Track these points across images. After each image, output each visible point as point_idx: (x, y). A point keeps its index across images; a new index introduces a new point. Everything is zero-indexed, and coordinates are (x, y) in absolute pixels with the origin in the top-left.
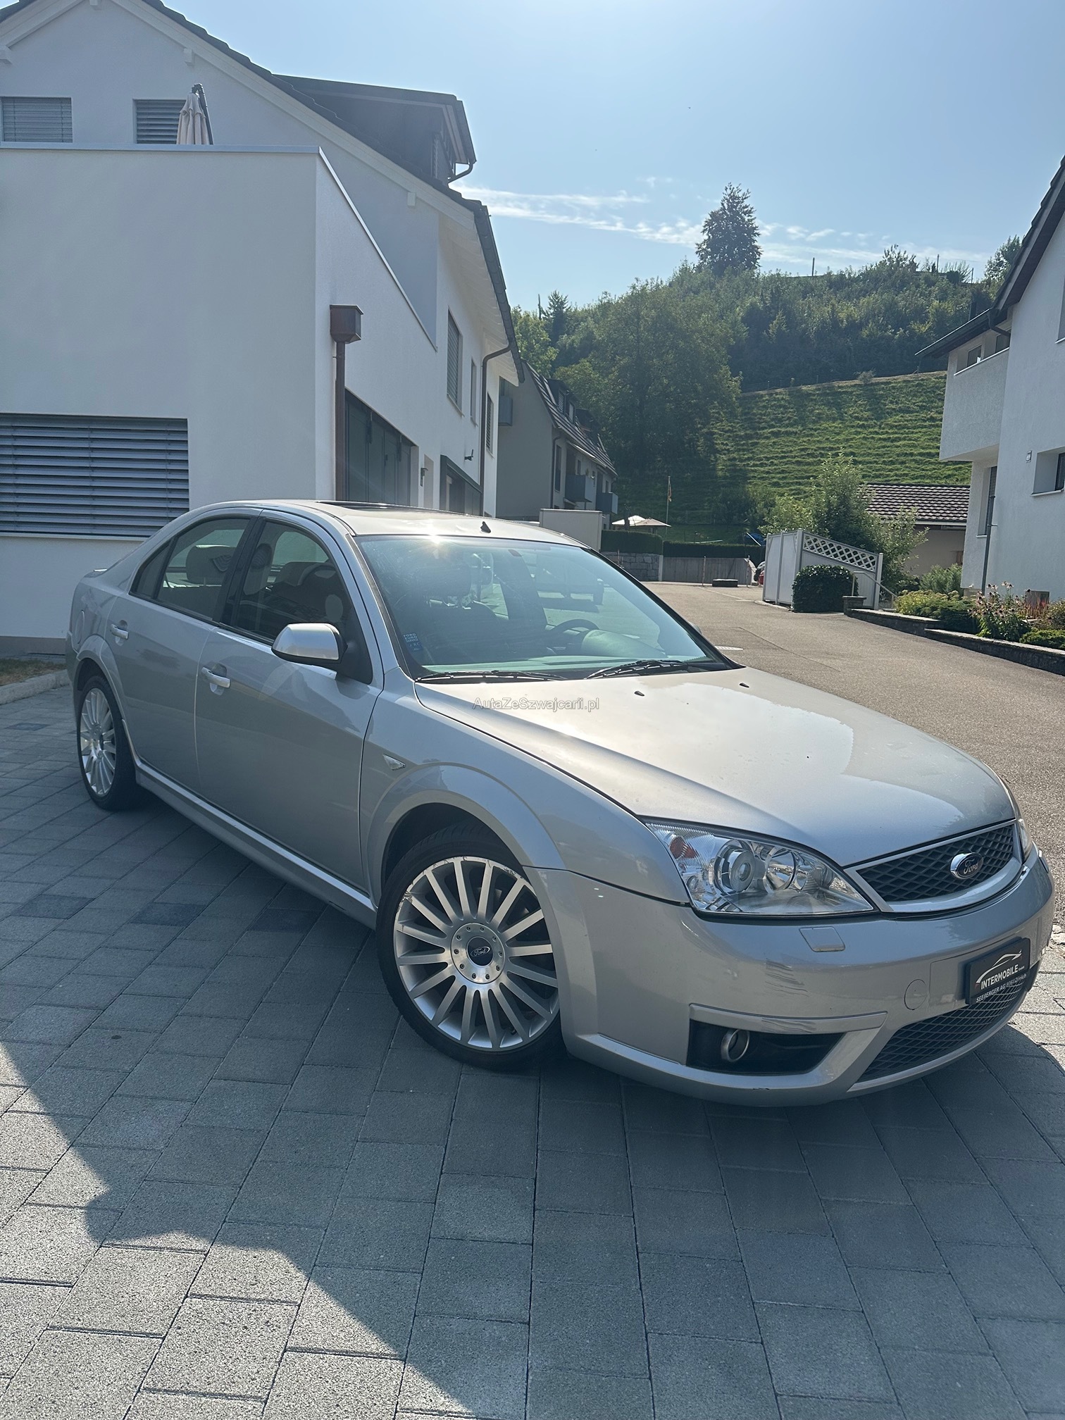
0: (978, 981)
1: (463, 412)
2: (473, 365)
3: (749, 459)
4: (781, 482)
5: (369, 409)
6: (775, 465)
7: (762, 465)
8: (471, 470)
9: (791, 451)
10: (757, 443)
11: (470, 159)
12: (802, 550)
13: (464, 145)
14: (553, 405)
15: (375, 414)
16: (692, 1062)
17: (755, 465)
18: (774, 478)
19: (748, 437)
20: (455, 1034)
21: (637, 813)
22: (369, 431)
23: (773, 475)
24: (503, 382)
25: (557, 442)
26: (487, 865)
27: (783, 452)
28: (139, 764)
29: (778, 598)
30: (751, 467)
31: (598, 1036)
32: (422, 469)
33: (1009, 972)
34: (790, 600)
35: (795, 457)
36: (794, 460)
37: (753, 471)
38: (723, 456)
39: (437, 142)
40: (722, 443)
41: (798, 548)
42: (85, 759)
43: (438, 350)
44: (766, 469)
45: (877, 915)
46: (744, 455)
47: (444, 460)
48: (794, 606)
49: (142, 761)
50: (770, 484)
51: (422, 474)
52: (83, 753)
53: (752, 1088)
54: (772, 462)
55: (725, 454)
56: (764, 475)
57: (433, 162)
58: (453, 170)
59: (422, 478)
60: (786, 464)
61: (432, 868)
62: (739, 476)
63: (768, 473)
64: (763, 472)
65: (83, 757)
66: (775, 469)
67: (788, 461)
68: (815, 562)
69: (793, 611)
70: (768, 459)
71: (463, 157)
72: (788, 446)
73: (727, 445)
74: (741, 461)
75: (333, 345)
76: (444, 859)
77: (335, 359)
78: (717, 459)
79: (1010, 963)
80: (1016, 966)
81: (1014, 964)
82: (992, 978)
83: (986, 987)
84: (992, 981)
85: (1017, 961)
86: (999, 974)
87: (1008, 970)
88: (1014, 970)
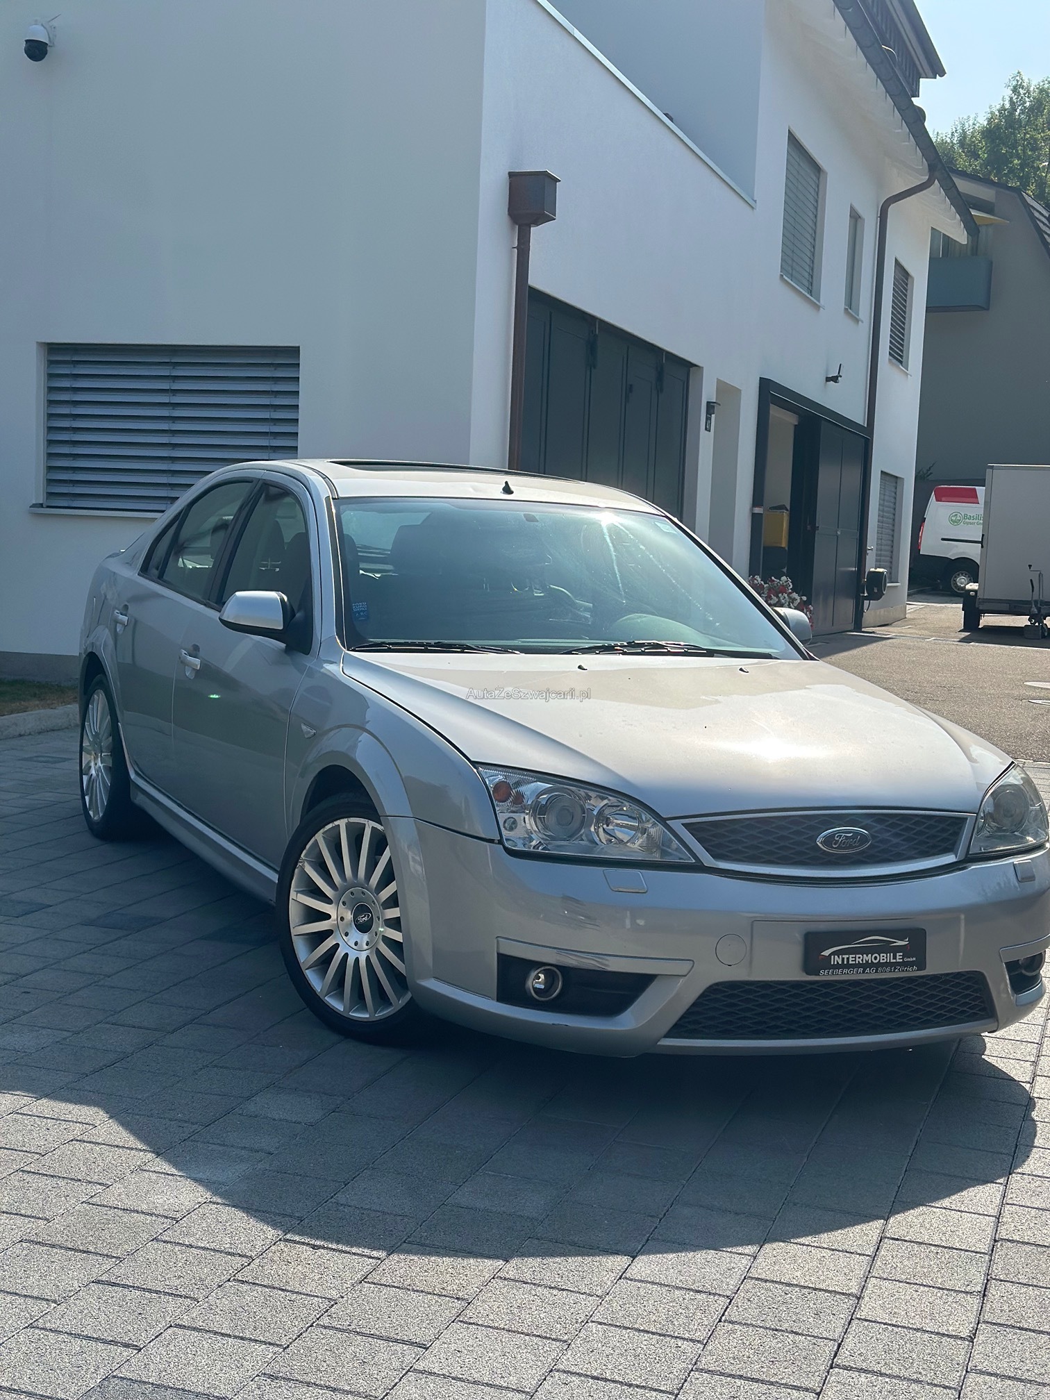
0: (826, 953)
1: (821, 303)
2: (855, 217)
5: (593, 318)
15: (602, 321)
16: (501, 998)
20: (338, 1006)
21: (472, 760)
22: (592, 347)
26: (367, 826)
28: (133, 776)
31: (433, 980)
32: (709, 403)
33: (883, 958)
42: (85, 778)
43: (758, 206)
45: (699, 868)
47: (770, 387)
49: (137, 773)
51: (711, 411)
52: (84, 772)
53: (551, 1023)
59: (708, 419)
61: (322, 831)
65: (84, 776)
75: (513, 229)
76: (332, 822)
77: (516, 250)
79: (885, 948)
80: (898, 954)
81: (895, 950)
82: (851, 956)
83: (840, 963)
84: (851, 959)
85: (899, 949)
86: (865, 955)
87: (881, 955)
88: (895, 957)
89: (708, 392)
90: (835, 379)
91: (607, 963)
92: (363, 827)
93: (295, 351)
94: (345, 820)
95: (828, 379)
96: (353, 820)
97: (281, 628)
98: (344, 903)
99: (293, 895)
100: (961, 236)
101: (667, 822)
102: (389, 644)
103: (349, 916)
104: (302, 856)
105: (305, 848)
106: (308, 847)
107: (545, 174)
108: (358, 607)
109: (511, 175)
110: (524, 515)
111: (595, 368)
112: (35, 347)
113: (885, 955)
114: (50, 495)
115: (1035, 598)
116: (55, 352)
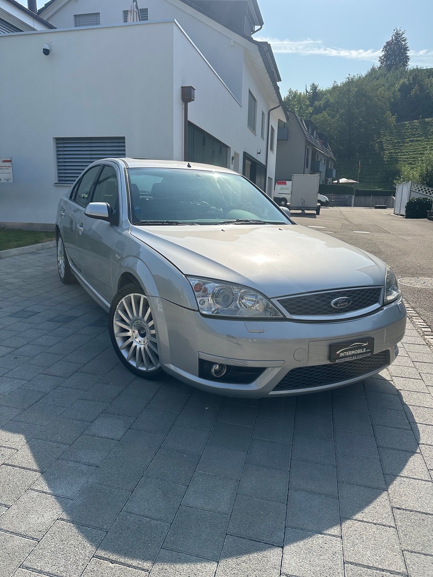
0: (338, 352)
1: (256, 134)
2: (263, 114)
3: (398, 152)
4: (413, 162)
5: (204, 131)
6: (411, 155)
7: (404, 155)
8: (261, 159)
9: (418, 149)
10: (402, 145)
11: (261, 23)
12: (411, 190)
13: (258, 18)
14: (306, 131)
15: (207, 133)
16: (201, 376)
17: (401, 155)
18: (410, 161)
19: (399, 143)
20: (134, 364)
21: (184, 273)
22: (204, 140)
23: (409, 159)
24: (280, 121)
25: (307, 147)
27: (414, 149)
29: (400, 212)
30: (399, 156)
31: (171, 365)
32: (232, 157)
33: (359, 351)
34: (404, 213)
35: (420, 151)
36: (419, 153)
37: (400, 158)
38: (386, 152)
39: (245, 16)
40: (386, 146)
41: (409, 189)
43: (243, 107)
44: (406, 157)
45: (285, 319)
46: (396, 151)
47: (245, 153)
48: (406, 216)
49: (71, 264)
50: (407, 163)
51: (232, 159)
53: (223, 388)
54: (409, 154)
55: (387, 151)
56: (405, 160)
57: (243, 25)
58: (253, 29)
59: (232, 161)
61: (124, 298)
62: (394, 160)
63: (407, 158)
64: (404, 158)
65: (59, 264)
66: (410, 157)
67: (416, 153)
68: (416, 196)
69: (405, 218)
70: (407, 152)
71: (258, 23)
72: (417, 146)
73: (388, 146)
74: (395, 153)
75: (183, 103)
76: (128, 294)
77: (184, 109)
78: (384, 153)
79: (360, 347)
80: (364, 349)
81: (363, 348)
82: (347, 352)
83: (343, 356)
84: (347, 353)
85: (365, 347)
86: (352, 351)
87: (358, 350)
88: (363, 351)
89: (232, 154)
90: (259, 153)
91: (247, 363)
92: (140, 297)
93: (124, 138)
94: (133, 294)
95: (258, 153)
96: (136, 294)
97: (108, 216)
98: (134, 326)
99: (114, 321)
100: (285, 120)
101: (271, 299)
102: (149, 222)
103: (137, 332)
104: (117, 307)
105: (118, 304)
106: (119, 303)
107: (192, 87)
108: (137, 208)
109: (182, 87)
110: (196, 174)
111: (205, 145)
112: (52, 139)
113: (359, 350)
114: (59, 180)
115: (303, 206)
116: (58, 140)
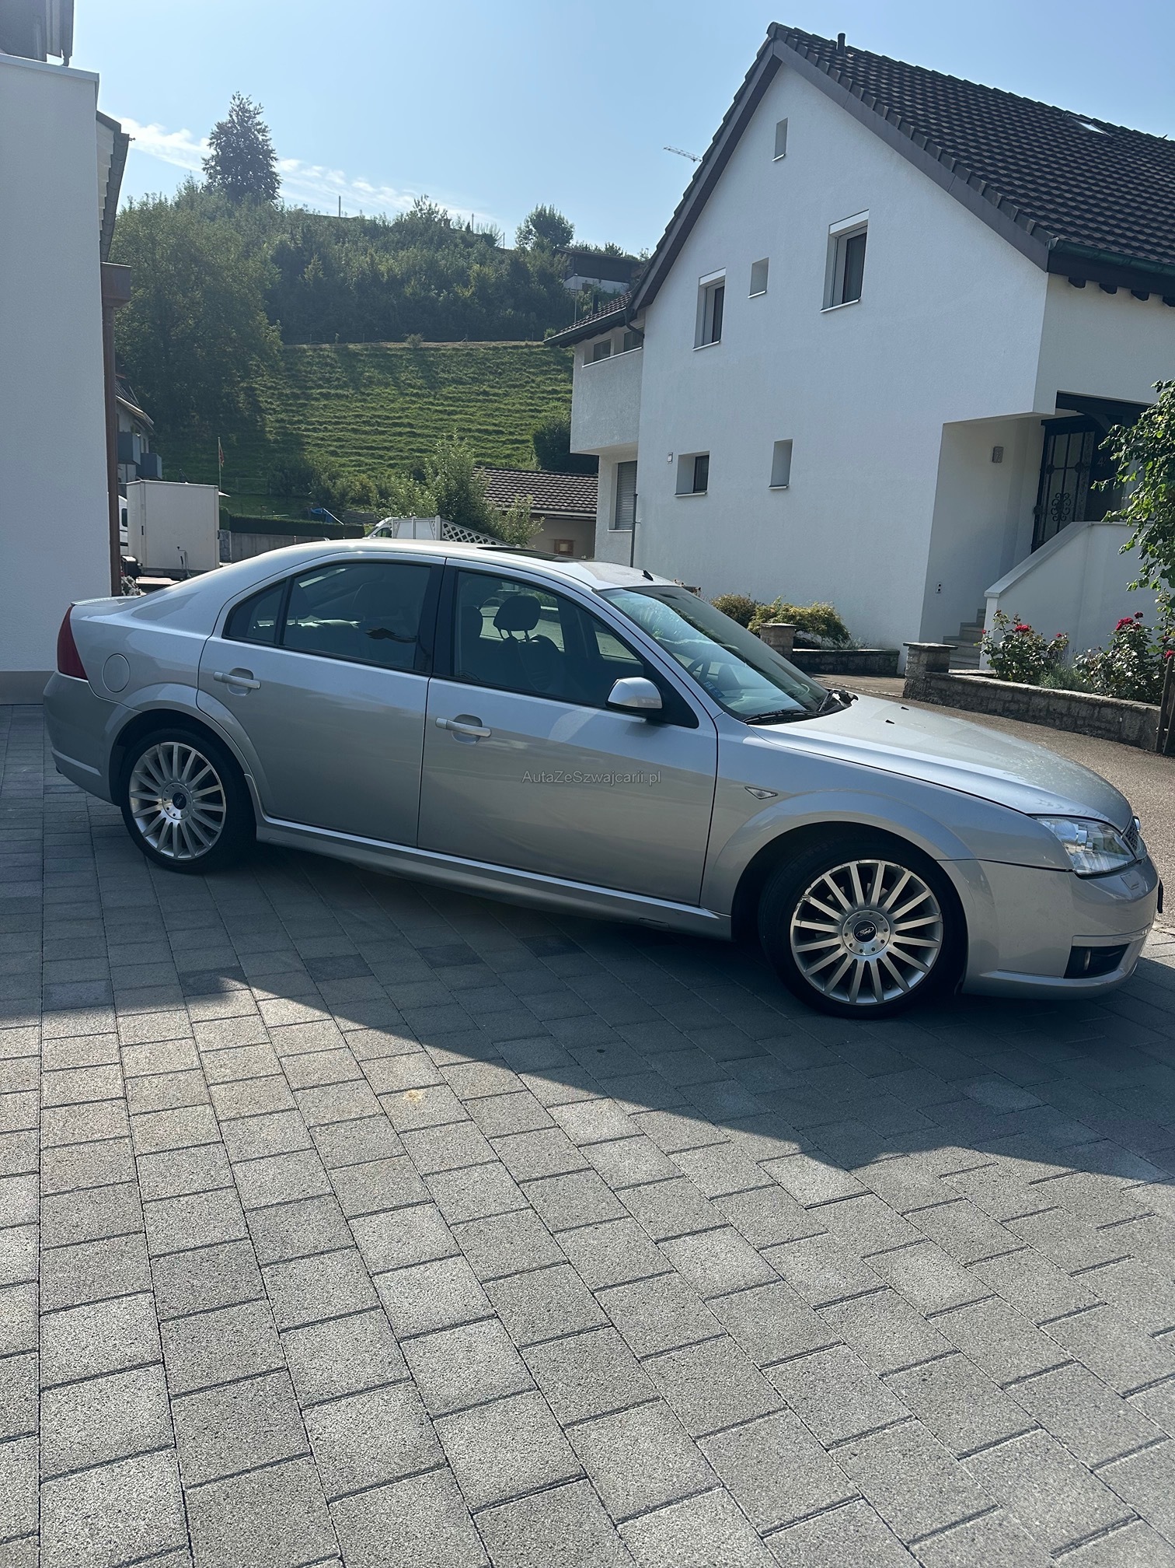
3: (299, 422)
4: (339, 451)
6: (330, 431)
7: (315, 430)
9: (345, 417)
10: (306, 405)
11: (67, 48)
17: (307, 430)
18: (330, 445)
19: (296, 397)
21: (1026, 814)
23: (329, 443)
26: (880, 864)
27: (336, 417)
28: (269, 820)
30: (303, 431)
31: (997, 972)
35: (350, 424)
36: (350, 427)
37: (306, 436)
38: (269, 416)
40: (266, 401)
42: (141, 822)
44: (321, 435)
46: (294, 416)
50: (327, 452)
54: (325, 427)
55: (270, 414)
56: (319, 442)
60: (341, 431)
61: (829, 872)
62: (293, 442)
63: (322, 439)
64: (317, 438)
65: (136, 819)
66: (330, 436)
67: (343, 428)
70: (321, 424)
72: (341, 411)
73: (271, 403)
74: (292, 423)
76: (841, 864)
78: (263, 419)
94: (856, 862)
96: (865, 861)
97: (661, 707)
98: (849, 923)
99: (793, 922)
104: (807, 892)
105: (809, 886)
106: (813, 885)
